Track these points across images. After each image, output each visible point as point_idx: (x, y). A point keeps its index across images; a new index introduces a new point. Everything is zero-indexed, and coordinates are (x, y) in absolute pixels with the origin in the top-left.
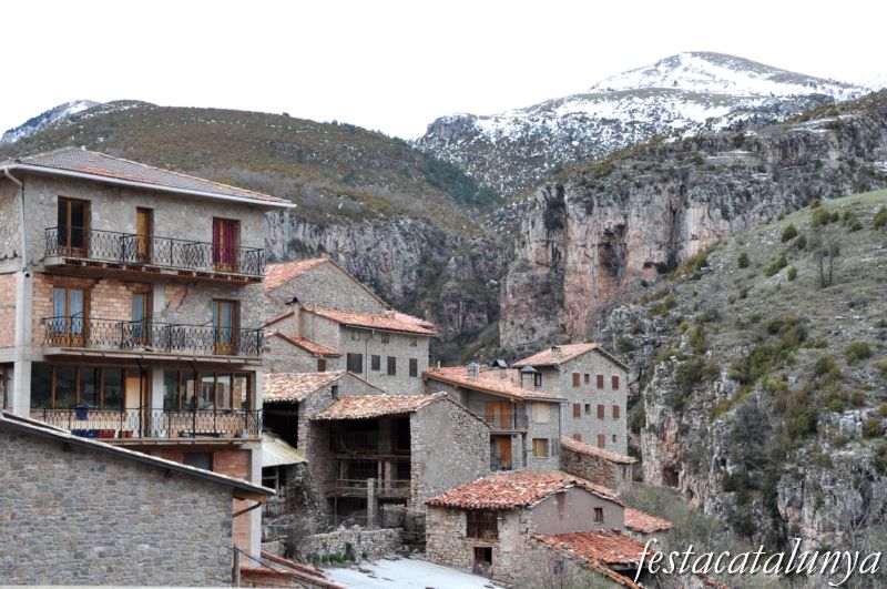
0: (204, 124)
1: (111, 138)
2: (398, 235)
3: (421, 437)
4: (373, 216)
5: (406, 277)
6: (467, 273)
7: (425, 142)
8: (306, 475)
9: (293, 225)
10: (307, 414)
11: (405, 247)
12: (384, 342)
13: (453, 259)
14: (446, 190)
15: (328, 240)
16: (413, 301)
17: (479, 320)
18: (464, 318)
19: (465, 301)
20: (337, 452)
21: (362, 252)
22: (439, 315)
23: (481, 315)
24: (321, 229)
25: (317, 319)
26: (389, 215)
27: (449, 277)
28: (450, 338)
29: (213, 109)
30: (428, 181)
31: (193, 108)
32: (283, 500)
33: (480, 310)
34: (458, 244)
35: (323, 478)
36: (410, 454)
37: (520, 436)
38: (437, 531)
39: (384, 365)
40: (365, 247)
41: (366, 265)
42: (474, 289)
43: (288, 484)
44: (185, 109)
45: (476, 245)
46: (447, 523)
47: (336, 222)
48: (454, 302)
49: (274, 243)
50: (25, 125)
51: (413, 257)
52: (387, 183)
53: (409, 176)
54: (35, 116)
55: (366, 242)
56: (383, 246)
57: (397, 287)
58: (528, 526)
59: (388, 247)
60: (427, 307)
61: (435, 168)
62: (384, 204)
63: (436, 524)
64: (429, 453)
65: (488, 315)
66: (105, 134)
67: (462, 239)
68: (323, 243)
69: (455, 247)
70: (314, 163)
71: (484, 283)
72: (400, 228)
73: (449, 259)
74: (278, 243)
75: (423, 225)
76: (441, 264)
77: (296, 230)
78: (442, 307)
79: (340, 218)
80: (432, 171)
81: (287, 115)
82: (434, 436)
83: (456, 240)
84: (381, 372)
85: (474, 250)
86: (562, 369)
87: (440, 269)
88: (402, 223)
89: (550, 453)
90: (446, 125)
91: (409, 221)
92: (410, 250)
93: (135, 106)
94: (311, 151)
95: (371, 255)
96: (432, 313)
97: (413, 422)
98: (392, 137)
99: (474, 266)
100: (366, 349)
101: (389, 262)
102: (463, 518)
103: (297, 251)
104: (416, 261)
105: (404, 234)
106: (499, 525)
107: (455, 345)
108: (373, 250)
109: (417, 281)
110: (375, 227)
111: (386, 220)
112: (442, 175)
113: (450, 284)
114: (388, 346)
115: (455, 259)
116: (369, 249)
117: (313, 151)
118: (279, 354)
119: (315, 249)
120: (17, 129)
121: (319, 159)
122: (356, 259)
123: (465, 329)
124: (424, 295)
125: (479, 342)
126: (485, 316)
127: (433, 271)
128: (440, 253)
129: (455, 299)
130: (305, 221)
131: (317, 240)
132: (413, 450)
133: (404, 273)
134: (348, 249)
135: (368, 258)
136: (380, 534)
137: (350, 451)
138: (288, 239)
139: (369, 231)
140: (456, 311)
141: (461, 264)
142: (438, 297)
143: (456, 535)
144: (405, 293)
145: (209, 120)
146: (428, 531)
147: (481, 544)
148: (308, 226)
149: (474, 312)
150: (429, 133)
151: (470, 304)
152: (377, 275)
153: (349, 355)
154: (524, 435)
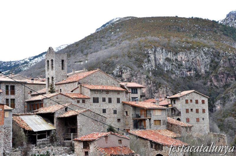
0: (149, 22)
1: (121, 29)
2: (203, 54)
3: (80, 121)
4: (194, 48)
5: (206, 68)
6: (227, 65)
7: (225, 21)
8: (54, 133)
9: (166, 53)
10: (56, 116)
11: (205, 57)
12: (107, 93)
13: (222, 60)
14: (230, 36)
15: (179, 57)
16: (209, 75)
17: (232, 80)
18: (226, 79)
19: (226, 74)
20: (67, 126)
21: (191, 60)
22: (217, 79)
23: (232, 78)
24: (176, 53)
25: (84, 88)
26: (200, 48)
27: (221, 67)
28: (221, 86)
29: (153, 17)
30: (224, 34)
31: (147, 17)
32: (49, 140)
33: (232, 77)
34: (224, 55)
35: (62, 133)
36: (77, 126)
37: (148, 120)
38: (77, 147)
39: (107, 100)
40: (191, 58)
41: (192, 64)
42: (229, 70)
43: (50, 135)
44: (144, 18)
45: (230, 55)
46: (79, 145)
47: (181, 51)
48: (222, 74)
49: (160, 59)
50: (102, 27)
51: (208, 61)
52: (208, 36)
53: (217, 33)
54: (104, 24)
55: (192, 57)
56: (198, 58)
57: (203, 71)
58: (96, 145)
59: (199, 58)
60: (213, 77)
61: (226, 29)
62: (199, 44)
63: (77, 145)
64: (83, 126)
65: (235, 78)
66: (119, 28)
67: (226, 54)
68: (177, 58)
69: (223, 56)
70: (183, 31)
71: (234, 68)
72: (204, 51)
73: (221, 60)
74: (161, 59)
75: (212, 50)
76: (218, 62)
77: (167, 55)
78: (218, 77)
79: (183, 50)
80: (225, 30)
81: (177, 16)
82: (85, 121)
83: (223, 54)
84: (106, 102)
85: (230, 57)
86: (181, 98)
87: (217, 64)
88: (204, 50)
89: (162, 124)
90: (233, 14)
91: (207, 49)
92: (207, 58)
93: (130, 18)
94: (182, 28)
95: (194, 61)
96: (215, 78)
97: (78, 117)
98: (212, 20)
99: (230, 62)
100: (100, 96)
101: (200, 63)
102: (82, 143)
103: (168, 61)
104: (209, 62)
105: (205, 53)
106: (90, 145)
107: (223, 89)
108: (194, 59)
109: (210, 68)
110: (195, 52)
111: (199, 49)
112: (229, 31)
113: (221, 69)
114: (108, 95)
115: (223, 60)
116: (193, 59)
117: (183, 28)
118: (61, 99)
119: (174, 60)
120: (100, 28)
121: (185, 30)
122: (189, 62)
123: (226, 83)
124: (212, 73)
125: (231, 87)
126: (234, 79)
127: (215, 65)
128: (218, 59)
129: (223, 73)
130: (170, 51)
131: (175, 58)
132: (78, 125)
133: (205, 66)
134: (186, 59)
135: (193, 62)
136: (61, 148)
137: (70, 126)
138: (164, 58)
139: (193, 53)
140: (223, 77)
141: (225, 62)
142: (217, 73)
143: (81, 148)
144: (206, 73)
145: (151, 21)
146: (75, 147)
147: (86, 150)
148: (171, 53)
149: (230, 77)
150: (227, 17)
151: (228, 75)
152: (196, 67)
153: (94, 98)
154: (150, 119)
